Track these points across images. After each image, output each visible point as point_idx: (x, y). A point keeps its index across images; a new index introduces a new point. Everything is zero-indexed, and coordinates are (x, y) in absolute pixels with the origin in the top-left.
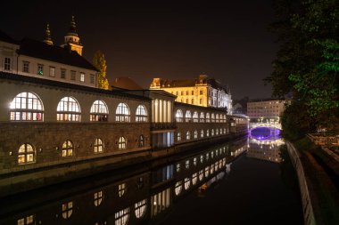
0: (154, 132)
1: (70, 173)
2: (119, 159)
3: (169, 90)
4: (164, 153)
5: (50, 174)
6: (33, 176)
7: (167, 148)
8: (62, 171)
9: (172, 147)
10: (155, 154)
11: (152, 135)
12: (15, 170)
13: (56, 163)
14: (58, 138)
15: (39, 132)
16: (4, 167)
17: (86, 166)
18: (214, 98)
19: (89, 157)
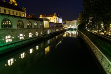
0: (45, 30)
1: (23, 44)
2: (36, 39)
3: (48, 18)
4: (47, 36)
5: (17, 44)
6: (12, 46)
7: (48, 35)
8: (20, 44)
9: (49, 34)
10: (45, 37)
11: (44, 31)
12: (5, 44)
13: (18, 41)
14: (18, 33)
15: (12, 32)
16: (1, 44)
17: (27, 41)
18: (58, 20)
19: (28, 39)
